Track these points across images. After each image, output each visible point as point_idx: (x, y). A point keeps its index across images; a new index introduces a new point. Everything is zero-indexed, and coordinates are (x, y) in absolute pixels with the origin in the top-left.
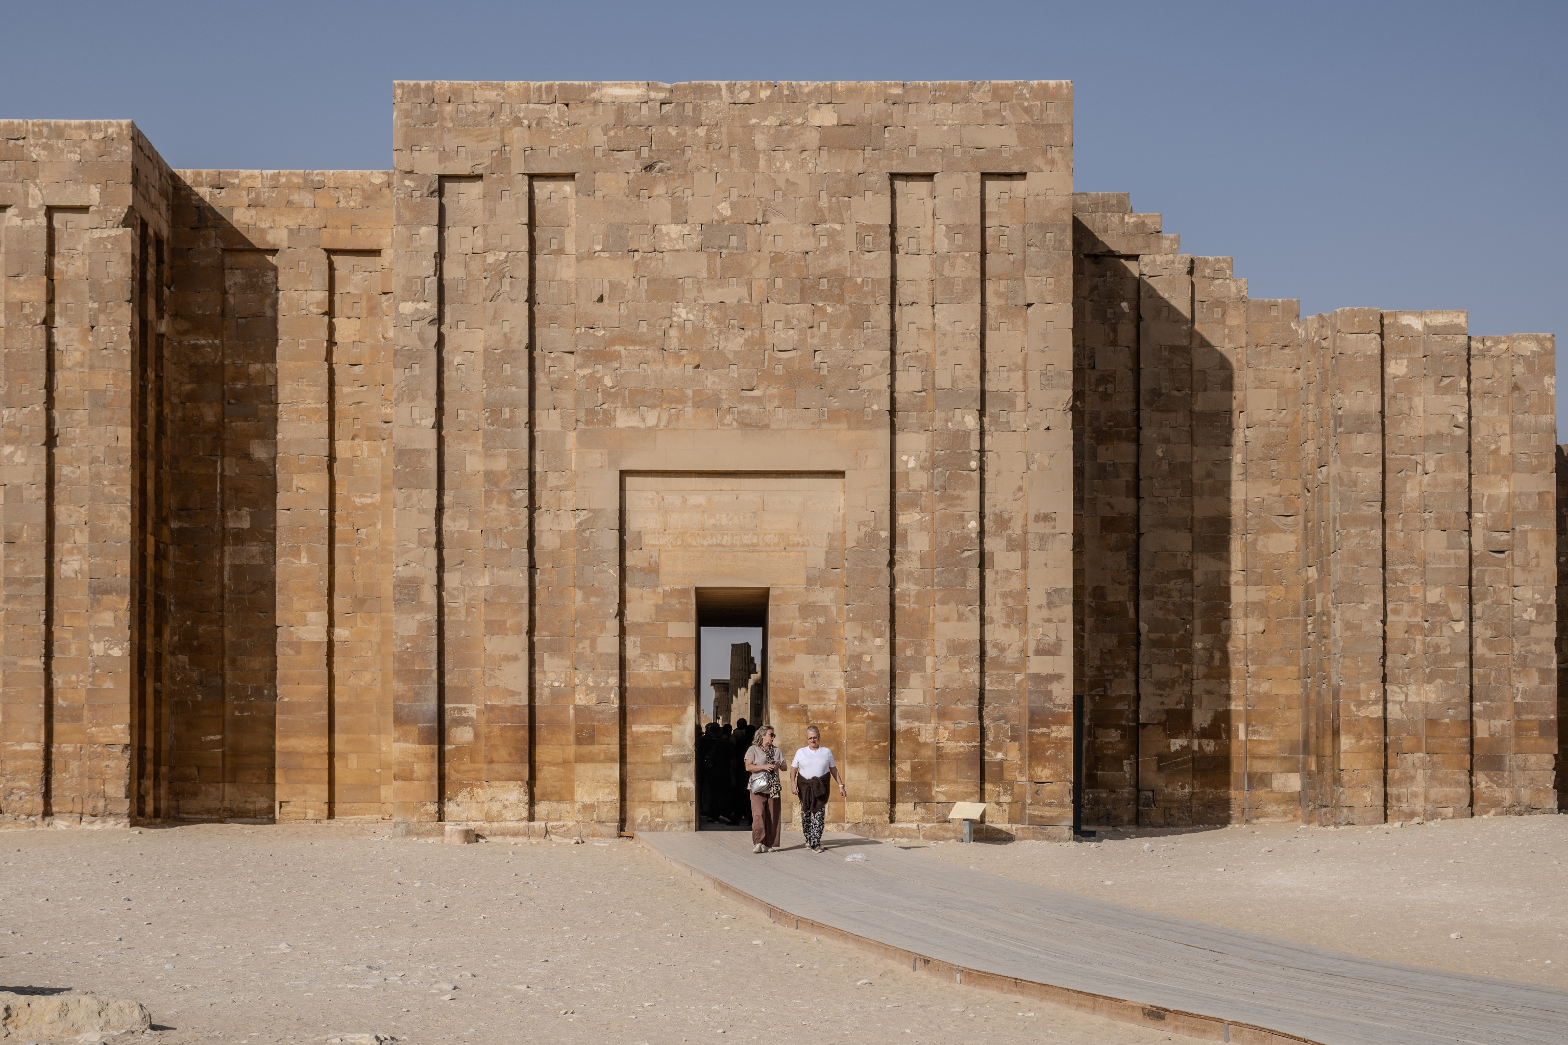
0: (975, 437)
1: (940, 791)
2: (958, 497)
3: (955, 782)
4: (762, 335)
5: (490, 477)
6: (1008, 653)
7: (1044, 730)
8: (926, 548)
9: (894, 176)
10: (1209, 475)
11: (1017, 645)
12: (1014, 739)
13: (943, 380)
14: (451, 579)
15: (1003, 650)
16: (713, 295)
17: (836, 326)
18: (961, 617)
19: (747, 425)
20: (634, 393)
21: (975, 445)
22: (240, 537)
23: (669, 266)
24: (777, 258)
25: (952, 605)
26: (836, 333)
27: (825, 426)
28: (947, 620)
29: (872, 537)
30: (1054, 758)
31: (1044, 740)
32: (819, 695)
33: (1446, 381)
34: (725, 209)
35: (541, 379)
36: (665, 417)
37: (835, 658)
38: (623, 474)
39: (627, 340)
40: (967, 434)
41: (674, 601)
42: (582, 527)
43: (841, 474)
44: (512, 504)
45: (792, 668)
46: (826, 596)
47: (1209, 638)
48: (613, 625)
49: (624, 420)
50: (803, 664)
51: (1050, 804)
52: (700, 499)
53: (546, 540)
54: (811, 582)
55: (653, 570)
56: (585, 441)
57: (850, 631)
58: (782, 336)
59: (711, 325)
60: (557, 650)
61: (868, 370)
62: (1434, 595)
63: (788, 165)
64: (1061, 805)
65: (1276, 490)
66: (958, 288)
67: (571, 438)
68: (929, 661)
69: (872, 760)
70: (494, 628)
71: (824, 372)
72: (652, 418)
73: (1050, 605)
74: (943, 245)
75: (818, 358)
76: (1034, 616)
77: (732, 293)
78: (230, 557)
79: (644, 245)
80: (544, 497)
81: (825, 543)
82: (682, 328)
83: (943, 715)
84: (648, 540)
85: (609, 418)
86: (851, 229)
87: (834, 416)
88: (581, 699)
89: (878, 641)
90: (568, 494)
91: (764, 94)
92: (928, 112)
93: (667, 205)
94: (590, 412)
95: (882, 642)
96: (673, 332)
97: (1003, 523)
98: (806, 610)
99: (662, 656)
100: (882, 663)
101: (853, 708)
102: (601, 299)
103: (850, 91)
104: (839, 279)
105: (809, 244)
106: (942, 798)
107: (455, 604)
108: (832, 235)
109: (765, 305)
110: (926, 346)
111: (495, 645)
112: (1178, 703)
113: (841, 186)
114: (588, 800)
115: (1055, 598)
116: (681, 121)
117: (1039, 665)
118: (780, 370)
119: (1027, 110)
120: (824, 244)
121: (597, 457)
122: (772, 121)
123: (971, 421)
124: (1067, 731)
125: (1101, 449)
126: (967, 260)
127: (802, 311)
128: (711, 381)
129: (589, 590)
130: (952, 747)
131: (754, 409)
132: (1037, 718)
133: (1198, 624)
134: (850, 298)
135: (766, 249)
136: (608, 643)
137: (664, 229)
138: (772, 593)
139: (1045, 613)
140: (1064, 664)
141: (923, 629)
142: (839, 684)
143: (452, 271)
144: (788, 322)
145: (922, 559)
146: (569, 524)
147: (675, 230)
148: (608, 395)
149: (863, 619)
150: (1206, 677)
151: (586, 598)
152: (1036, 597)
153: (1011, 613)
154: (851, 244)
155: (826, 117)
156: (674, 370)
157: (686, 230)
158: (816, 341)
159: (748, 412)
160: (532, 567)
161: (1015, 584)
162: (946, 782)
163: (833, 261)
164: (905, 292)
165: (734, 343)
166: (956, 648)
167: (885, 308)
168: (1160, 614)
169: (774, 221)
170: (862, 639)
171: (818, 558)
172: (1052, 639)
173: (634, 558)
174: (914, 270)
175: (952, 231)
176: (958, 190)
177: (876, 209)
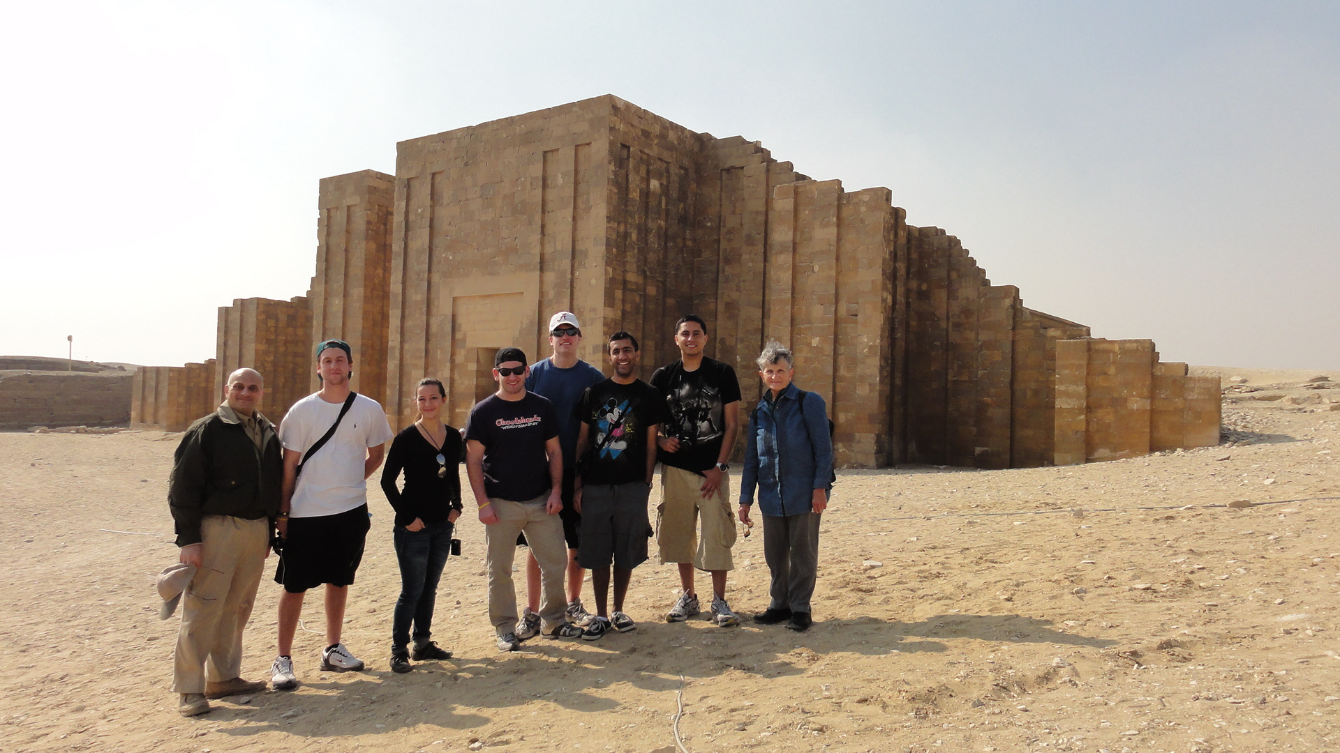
4: (499, 233)
5: (417, 303)
9: (545, 153)
13: (559, 246)
14: (407, 346)
16: (483, 219)
17: (523, 225)
19: (492, 273)
20: (458, 263)
21: (569, 276)
23: (471, 206)
24: (504, 197)
26: (524, 229)
27: (518, 272)
29: (533, 322)
33: (826, 220)
34: (488, 178)
35: (435, 260)
38: (455, 299)
39: (457, 240)
40: (566, 269)
41: (469, 355)
42: (442, 322)
43: (523, 294)
44: (422, 315)
48: (448, 365)
52: (480, 308)
53: (434, 329)
55: (464, 340)
56: (443, 287)
58: (505, 232)
61: (533, 245)
62: (815, 342)
63: (509, 154)
66: (566, 202)
67: (441, 284)
71: (518, 247)
74: (561, 182)
75: (516, 241)
77: (489, 216)
79: (464, 198)
80: (434, 310)
81: (518, 326)
82: (474, 232)
84: (461, 328)
86: (529, 180)
87: (521, 267)
90: (438, 309)
92: (557, 121)
93: (471, 179)
102: (450, 224)
104: (524, 203)
107: (407, 356)
108: (522, 183)
109: (500, 219)
110: (554, 231)
112: (753, 398)
113: (527, 161)
115: (596, 350)
118: (504, 248)
119: (592, 112)
120: (520, 188)
121: (446, 293)
122: (504, 135)
123: (568, 265)
125: (727, 268)
126: (569, 187)
127: (512, 220)
131: (496, 266)
134: (527, 212)
135: (501, 193)
136: (448, 373)
137: (470, 190)
143: (412, 217)
144: (507, 225)
146: (438, 322)
147: (473, 190)
152: (589, 349)
154: (529, 187)
155: (523, 129)
157: (476, 189)
158: (516, 233)
159: (493, 268)
160: (427, 340)
163: (524, 195)
164: (550, 206)
167: (541, 214)
173: (459, 336)
174: (552, 195)
175: (564, 175)
176: (567, 154)
177: (537, 170)
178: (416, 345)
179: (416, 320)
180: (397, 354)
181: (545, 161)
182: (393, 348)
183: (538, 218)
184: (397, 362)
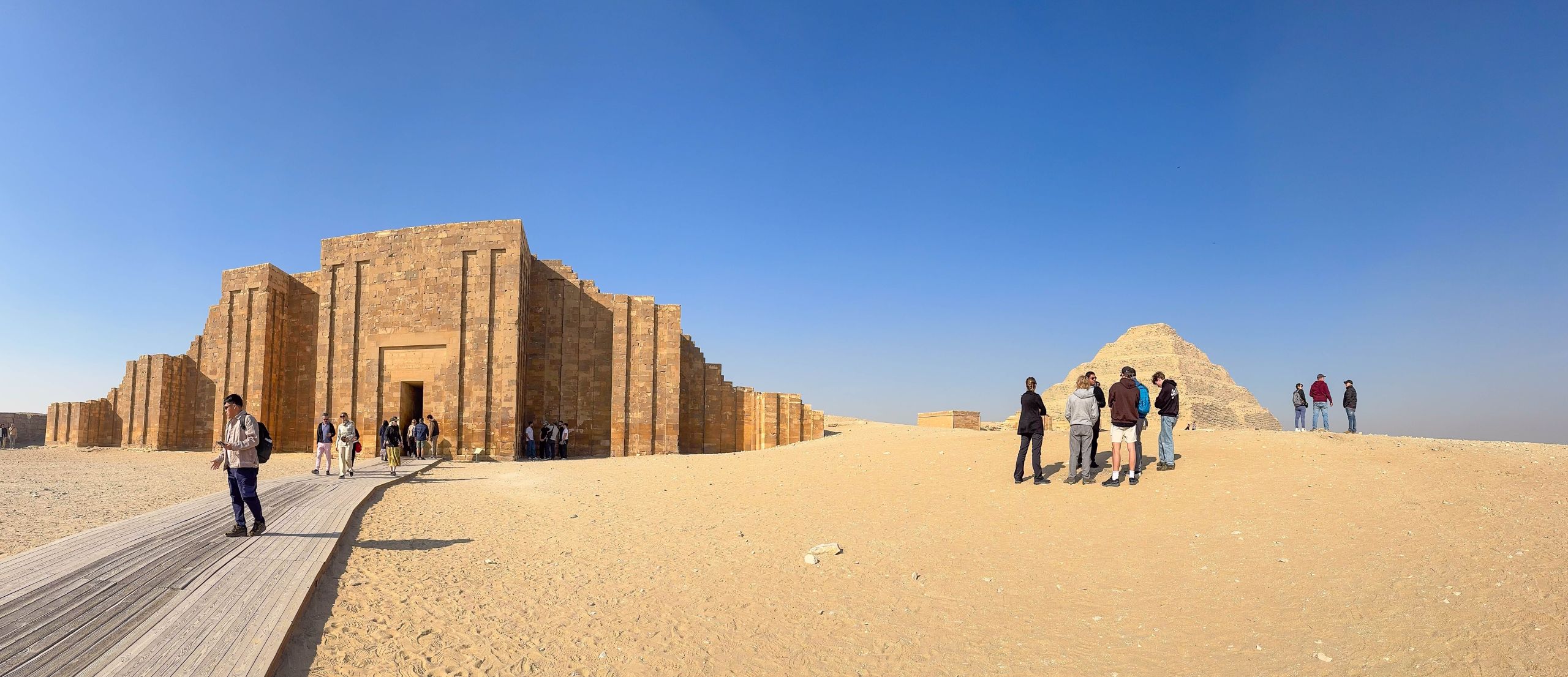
0: (487, 332)
1: (473, 444)
2: (482, 352)
3: (477, 442)
4: (422, 304)
5: (343, 351)
6: (496, 401)
7: (506, 425)
8: (471, 368)
9: (464, 252)
10: (584, 347)
11: (499, 398)
12: (497, 428)
13: (478, 315)
14: (334, 382)
15: (495, 400)
16: (407, 293)
17: (445, 300)
18: (481, 389)
19: (417, 331)
20: (384, 323)
21: (486, 336)
22: (302, 373)
23: (396, 285)
24: (427, 279)
25: (479, 386)
26: (445, 302)
27: (441, 330)
28: (476, 390)
29: (453, 365)
30: (509, 434)
31: (506, 428)
32: (437, 414)
33: (649, 317)
34: (412, 266)
35: (359, 321)
36: (393, 330)
37: (442, 403)
38: (381, 348)
39: (382, 308)
40: (485, 331)
41: (395, 386)
42: (368, 365)
43: (446, 345)
44: (349, 359)
45: (429, 406)
46: (440, 383)
47: (582, 397)
48: (377, 393)
49: (381, 332)
50: (433, 404)
51: (507, 449)
52: (403, 355)
53: (359, 369)
54: (436, 379)
55: (389, 376)
56: (370, 338)
57: (446, 394)
58: (429, 304)
59: (407, 301)
60: (361, 402)
61: (454, 313)
62: (643, 384)
63: (431, 251)
64: (511, 449)
65: (604, 352)
66: (483, 286)
67: (366, 339)
68: (472, 403)
69: (453, 434)
70: (342, 395)
71: (441, 314)
72: (389, 330)
73: (509, 385)
74: (479, 273)
75: (439, 310)
76: (504, 389)
77: (413, 291)
78: (299, 379)
79: (389, 279)
80: (361, 356)
81: (440, 367)
82: (399, 303)
83: (474, 420)
84: (387, 368)
85: (377, 331)
86: (450, 269)
87: (443, 327)
88: (366, 416)
89: (455, 397)
90: (365, 355)
91: (425, 230)
92: (475, 231)
93: (395, 266)
94: (372, 330)
95: (456, 397)
96: (396, 305)
97: (497, 360)
98: (434, 388)
99: (391, 403)
100: (456, 404)
101: (446, 419)
103: (451, 226)
104: (446, 285)
105: (437, 275)
106: (473, 447)
107: (333, 388)
108: (444, 271)
109: (424, 294)
110: (474, 305)
111: (342, 400)
113: (448, 256)
114: (367, 447)
115: (511, 383)
116: (401, 240)
117: (505, 404)
118: (427, 314)
119: (506, 229)
120: (442, 274)
121: (373, 343)
122: (427, 238)
123: (486, 328)
124: (514, 425)
126: (486, 277)
127: (435, 295)
128: (407, 318)
129: (369, 383)
130: (476, 430)
131: (419, 326)
132: (504, 421)
133: (579, 393)
134: (449, 291)
135: (424, 277)
136: (375, 399)
137: (394, 274)
138: (424, 382)
139: (508, 388)
140: (513, 404)
141: (470, 393)
142: (444, 411)
144: (430, 299)
145: (470, 371)
146: (365, 363)
147: (398, 274)
148: (376, 324)
149: (450, 390)
150: (581, 410)
151: (368, 386)
152: (505, 383)
153: (497, 389)
154: (450, 275)
155: (444, 235)
156: (396, 316)
157: (401, 273)
158: (438, 305)
159: (417, 328)
160: (355, 377)
161: (499, 379)
162: (475, 442)
163: (445, 279)
164: (469, 288)
165: (414, 306)
166: (479, 399)
167: (460, 294)
168: (567, 390)
169: (427, 268)
170: (450, 396)
171: (438, 372)
172: (509, 396)
173: (385, 374)
174: (471, 281)
175: (482, 268)
176: (484, 255)
177: (458, 263)
178: (344, 381)
179: (342, 363)
180: (325, 387)
181: (465, 259)
182: (322, 383)
183: (459, 296)
184: (326, 392)
